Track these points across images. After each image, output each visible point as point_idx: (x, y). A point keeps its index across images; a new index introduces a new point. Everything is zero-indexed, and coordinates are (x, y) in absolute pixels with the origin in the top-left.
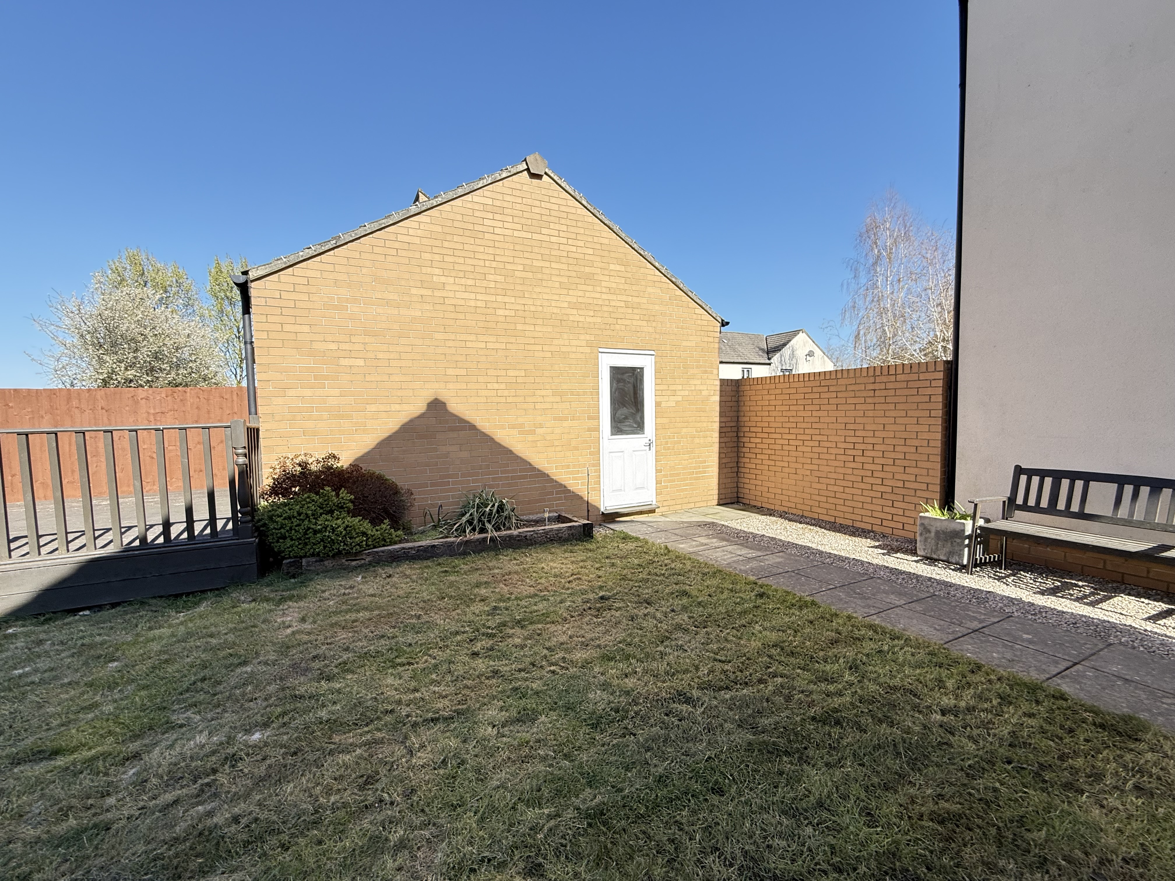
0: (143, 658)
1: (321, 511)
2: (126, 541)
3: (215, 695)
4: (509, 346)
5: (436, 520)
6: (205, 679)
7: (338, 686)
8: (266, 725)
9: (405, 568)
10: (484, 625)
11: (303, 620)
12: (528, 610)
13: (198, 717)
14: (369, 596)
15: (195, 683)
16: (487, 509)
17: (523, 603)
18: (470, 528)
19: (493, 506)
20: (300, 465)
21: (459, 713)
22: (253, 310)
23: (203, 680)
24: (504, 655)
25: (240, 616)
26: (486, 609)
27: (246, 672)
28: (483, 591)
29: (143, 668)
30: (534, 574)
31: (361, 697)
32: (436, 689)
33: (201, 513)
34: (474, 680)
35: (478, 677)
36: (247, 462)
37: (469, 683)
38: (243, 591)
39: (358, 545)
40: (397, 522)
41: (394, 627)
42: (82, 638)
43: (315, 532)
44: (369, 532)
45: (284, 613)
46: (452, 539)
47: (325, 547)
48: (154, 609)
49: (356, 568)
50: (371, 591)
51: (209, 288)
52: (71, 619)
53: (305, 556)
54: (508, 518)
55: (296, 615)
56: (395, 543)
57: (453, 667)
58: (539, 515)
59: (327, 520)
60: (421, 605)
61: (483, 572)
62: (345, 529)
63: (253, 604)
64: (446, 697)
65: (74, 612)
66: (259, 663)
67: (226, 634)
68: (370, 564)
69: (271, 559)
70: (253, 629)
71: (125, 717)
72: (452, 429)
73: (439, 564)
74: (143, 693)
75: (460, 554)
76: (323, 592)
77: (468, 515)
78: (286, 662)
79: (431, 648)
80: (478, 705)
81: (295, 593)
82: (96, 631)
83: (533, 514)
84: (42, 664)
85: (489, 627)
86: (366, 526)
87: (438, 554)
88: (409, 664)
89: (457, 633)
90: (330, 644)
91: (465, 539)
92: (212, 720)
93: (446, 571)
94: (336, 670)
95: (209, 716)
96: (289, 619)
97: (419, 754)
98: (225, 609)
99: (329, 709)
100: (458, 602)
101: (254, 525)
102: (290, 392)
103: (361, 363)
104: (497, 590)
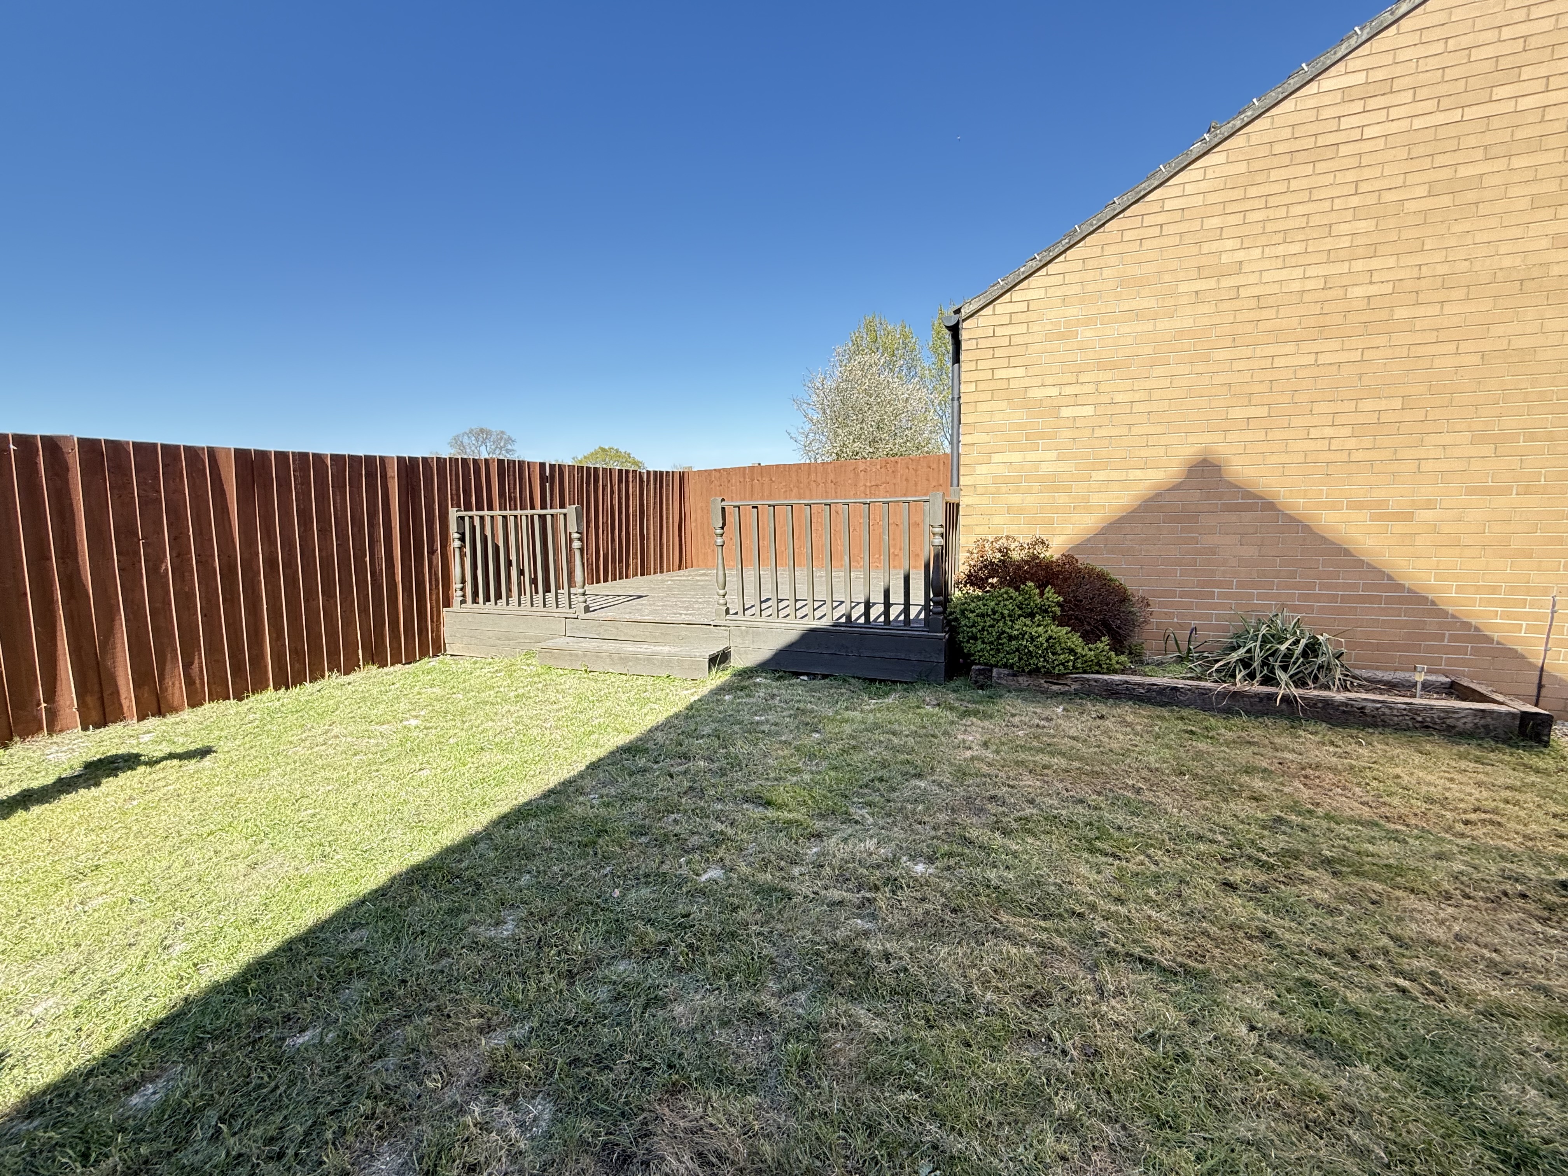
0: (838, 737)
1: (1020, 612)
2: (836, 615)
3: (889, 801)
4: (1368, 355)
5: (1184, 649)
6: (882, 780)
7: (1014, 847)
8: (930, 860)
9: (1126, 711)
10: (1252, 841)
11: (985, 745)
12: (1352, 847)
13: (871, 820)
14: (1069, 737)
15: (873, 781)
16: (1283, 648)
17: (1342, 829)
18: (1244, 672)
19: (1296, 643)
20: (1000, 551)
21: (1188, 971)
22: (963, 357)
23: (881, 780)
24: (1285, 910)
25: (922, 720)
26: (1260, 815)
27: (919, 787)
28: (1257, 783)
29: (834, 748)
30: (1375, 784)
31: (1042, 876)
32: (1154, 914)
33: (897, 597)
34: (1222, 929)
35: (1231, 927)
36: (943, 543)
37: (1213, 930)
38: (929, 691)
39: (1063, 664)
40: (1121, 642)
41: (1099, 794)
42: (799, 701)
43: (1011, 638)
44: (1079, 650)
45: (966, 730)
46: (1209, 684)
47: (1020, 659)
48: (852, 688)
49: (1056, 694)
50: (1073, 732)
51: (931, 344)
52: (794, 681)
53: (996, 666)
54: (1326, 668)
55: (978, 736)
56: (1115, 672)
57: (1186, 891)
58: (1400, 675)
59: (1025, 625)
60: (1145, 773)
61: (1262, 750)
62: (1047, 641)
63: (937, 709)
64: (1167, 933)
65: (797, 675)
66: (934, 781)
67: (907, 736)
68: (1076, 693)
69: (961, 660)
70: (933, 739)
71: (817, 792)
72: (1230, 509)
73: (1182, 718)
74: (832, 773)
75: (1220, 711)
76: (1013, 715)
77: (1242, 651)
78: (961, 792)
79: (1152, 845)
80: (1225, 976)
81: (981, 708)
82: (808, 699)
83: (1386, 669)
84: (772, 717)
85: (1263, 850)
86: (1075, 640)
87: (1181, 702)
88: (1115, 856)
89: (1200, 838)
90: (1012, 787)
91: (1232, 688)
92: (883, 828)
93: (1192, 732)
94: (1015, 825)
95: (881, 823)
96: (971, 738)
97: (1113, 1002)
98: (910, 707)
99: (1001, 873)
100: (1208, 788)
101: (945, 618)
102: (996, 458)
103: (1089, 411)
104: (1287, 790)
